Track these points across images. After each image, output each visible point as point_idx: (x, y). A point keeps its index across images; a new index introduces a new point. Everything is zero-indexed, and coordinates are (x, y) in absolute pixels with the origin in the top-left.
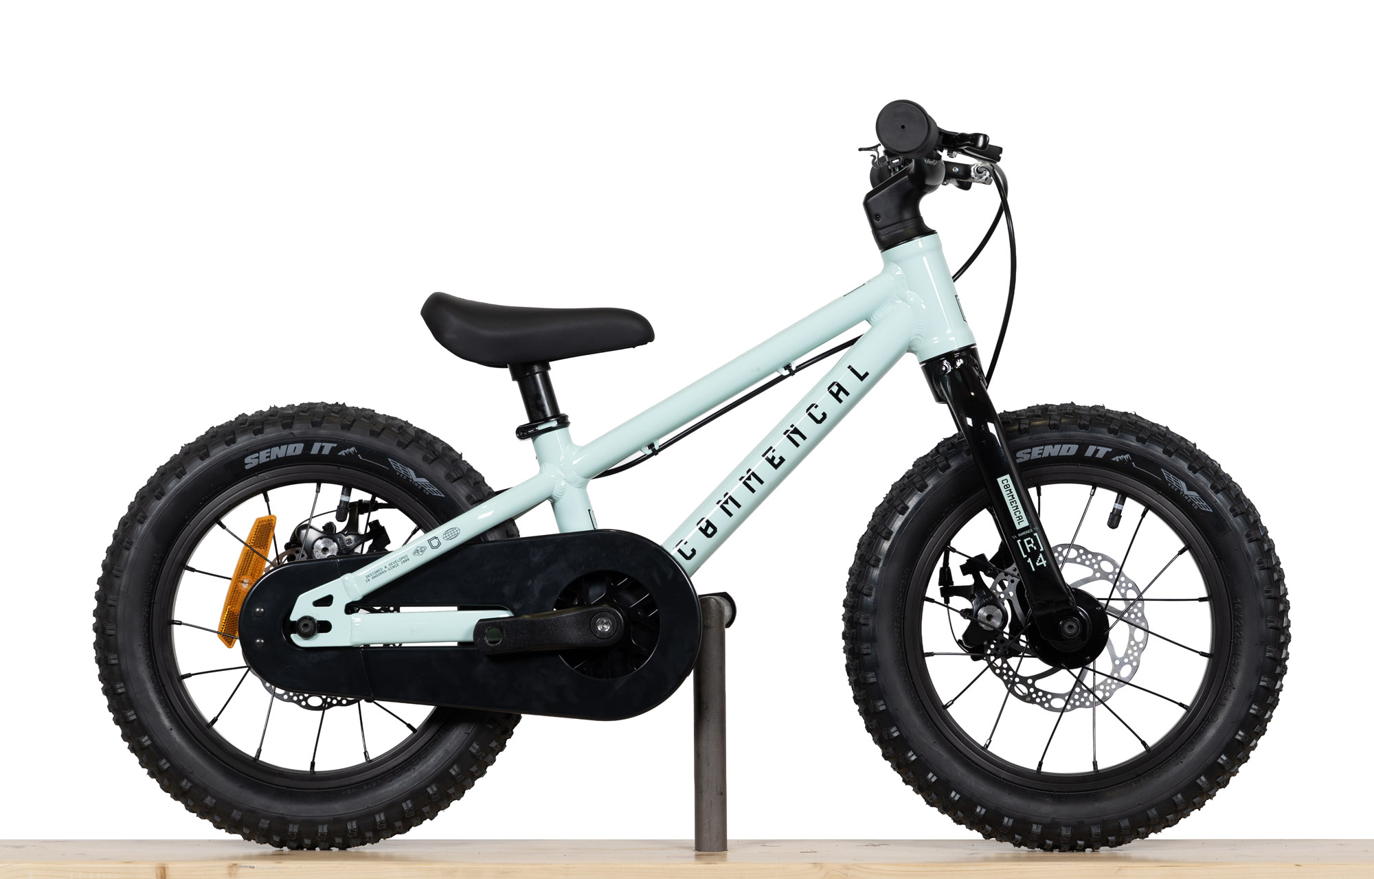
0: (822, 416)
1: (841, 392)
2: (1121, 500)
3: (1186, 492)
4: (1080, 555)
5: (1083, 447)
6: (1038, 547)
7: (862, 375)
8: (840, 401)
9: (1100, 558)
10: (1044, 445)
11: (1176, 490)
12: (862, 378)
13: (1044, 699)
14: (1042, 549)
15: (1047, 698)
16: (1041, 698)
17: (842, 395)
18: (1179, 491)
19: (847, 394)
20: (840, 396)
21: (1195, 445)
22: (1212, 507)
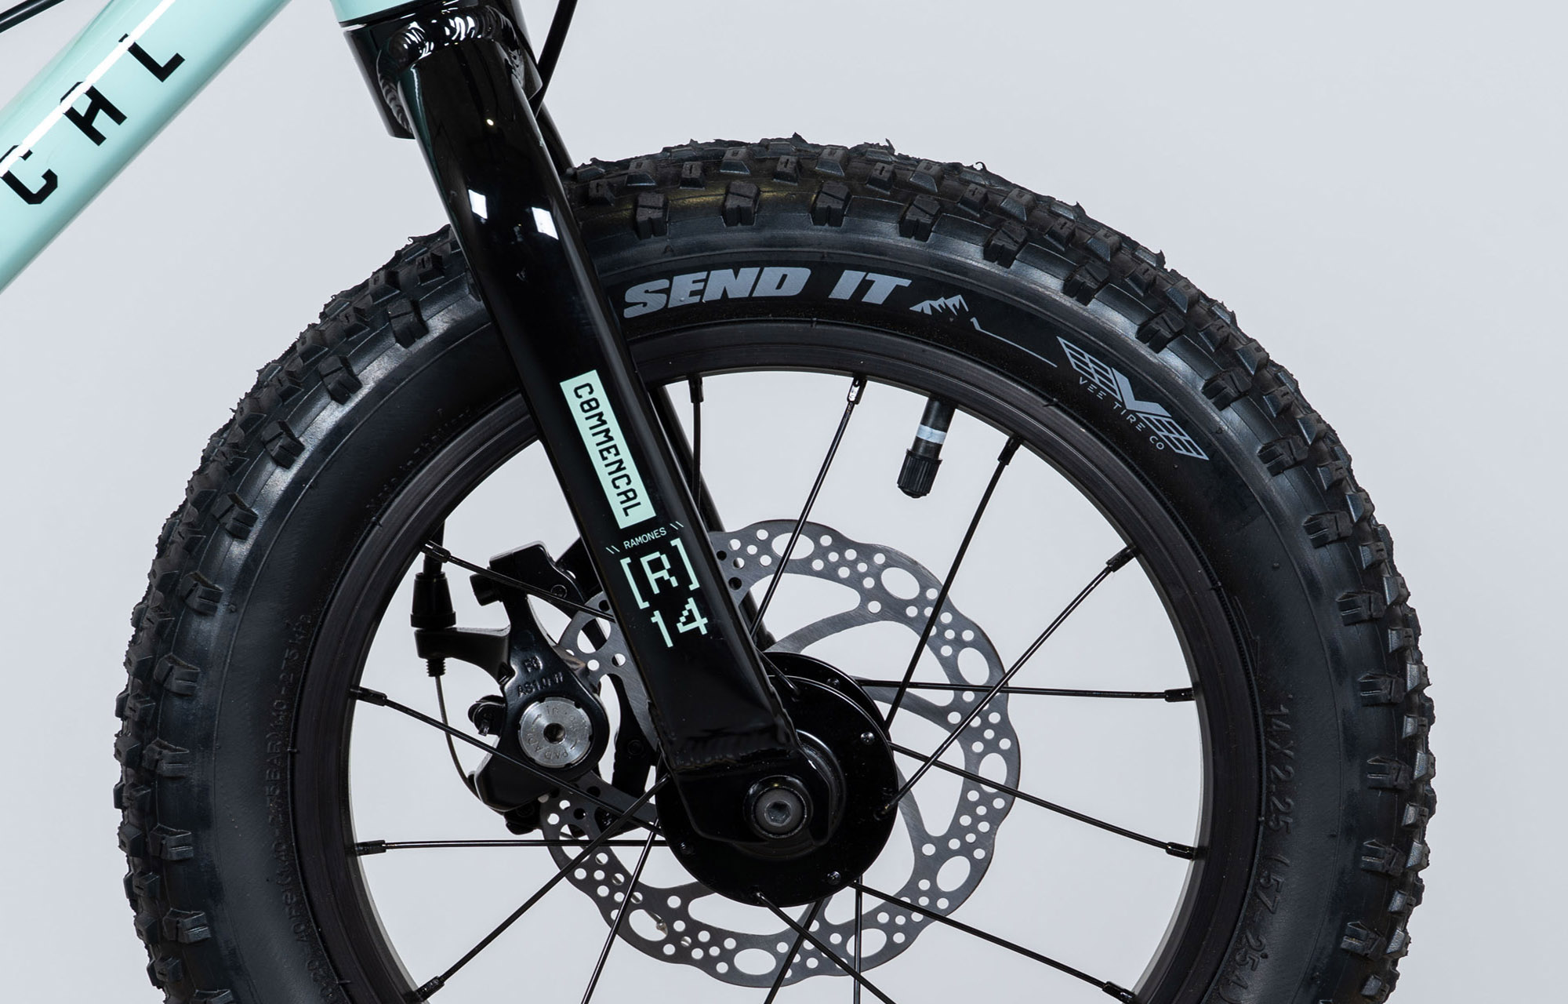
0: (44, 182)
1: (101, 114)
2: (939, 415)
3: (1131, 403)
4: (821, 552)
5: (825, 272)
6: (684, 580)
7: (162, 65)
8: (98, 138)
9: (879, 559)
10: (709, 268)
11: (1100, 395)
12: (162, 72)
13: (715, 951)
14: (695, 585)
15: (722, 948)
16: (705, 947)
17: (102, 121)
18: (1110, 399)
19: (118, 117)
20: (96, 124)
21: (1160, 258)
22: (1207, 447)
